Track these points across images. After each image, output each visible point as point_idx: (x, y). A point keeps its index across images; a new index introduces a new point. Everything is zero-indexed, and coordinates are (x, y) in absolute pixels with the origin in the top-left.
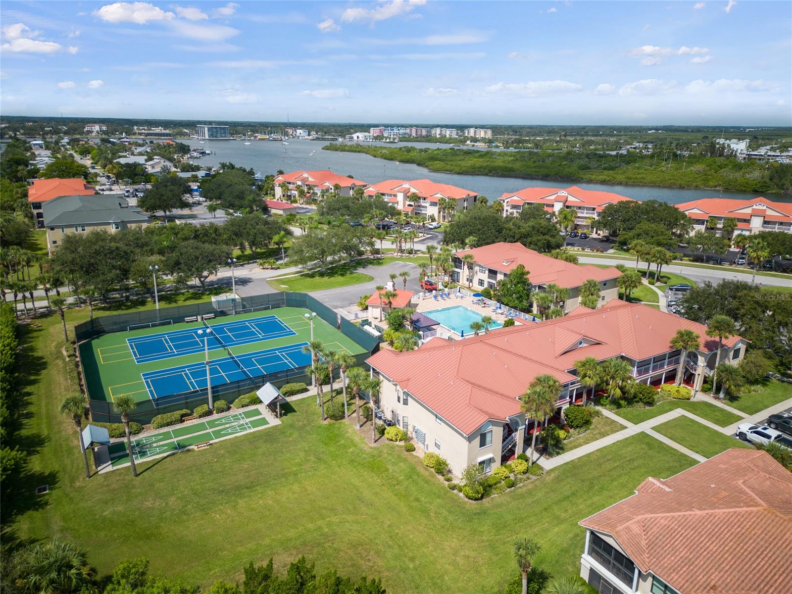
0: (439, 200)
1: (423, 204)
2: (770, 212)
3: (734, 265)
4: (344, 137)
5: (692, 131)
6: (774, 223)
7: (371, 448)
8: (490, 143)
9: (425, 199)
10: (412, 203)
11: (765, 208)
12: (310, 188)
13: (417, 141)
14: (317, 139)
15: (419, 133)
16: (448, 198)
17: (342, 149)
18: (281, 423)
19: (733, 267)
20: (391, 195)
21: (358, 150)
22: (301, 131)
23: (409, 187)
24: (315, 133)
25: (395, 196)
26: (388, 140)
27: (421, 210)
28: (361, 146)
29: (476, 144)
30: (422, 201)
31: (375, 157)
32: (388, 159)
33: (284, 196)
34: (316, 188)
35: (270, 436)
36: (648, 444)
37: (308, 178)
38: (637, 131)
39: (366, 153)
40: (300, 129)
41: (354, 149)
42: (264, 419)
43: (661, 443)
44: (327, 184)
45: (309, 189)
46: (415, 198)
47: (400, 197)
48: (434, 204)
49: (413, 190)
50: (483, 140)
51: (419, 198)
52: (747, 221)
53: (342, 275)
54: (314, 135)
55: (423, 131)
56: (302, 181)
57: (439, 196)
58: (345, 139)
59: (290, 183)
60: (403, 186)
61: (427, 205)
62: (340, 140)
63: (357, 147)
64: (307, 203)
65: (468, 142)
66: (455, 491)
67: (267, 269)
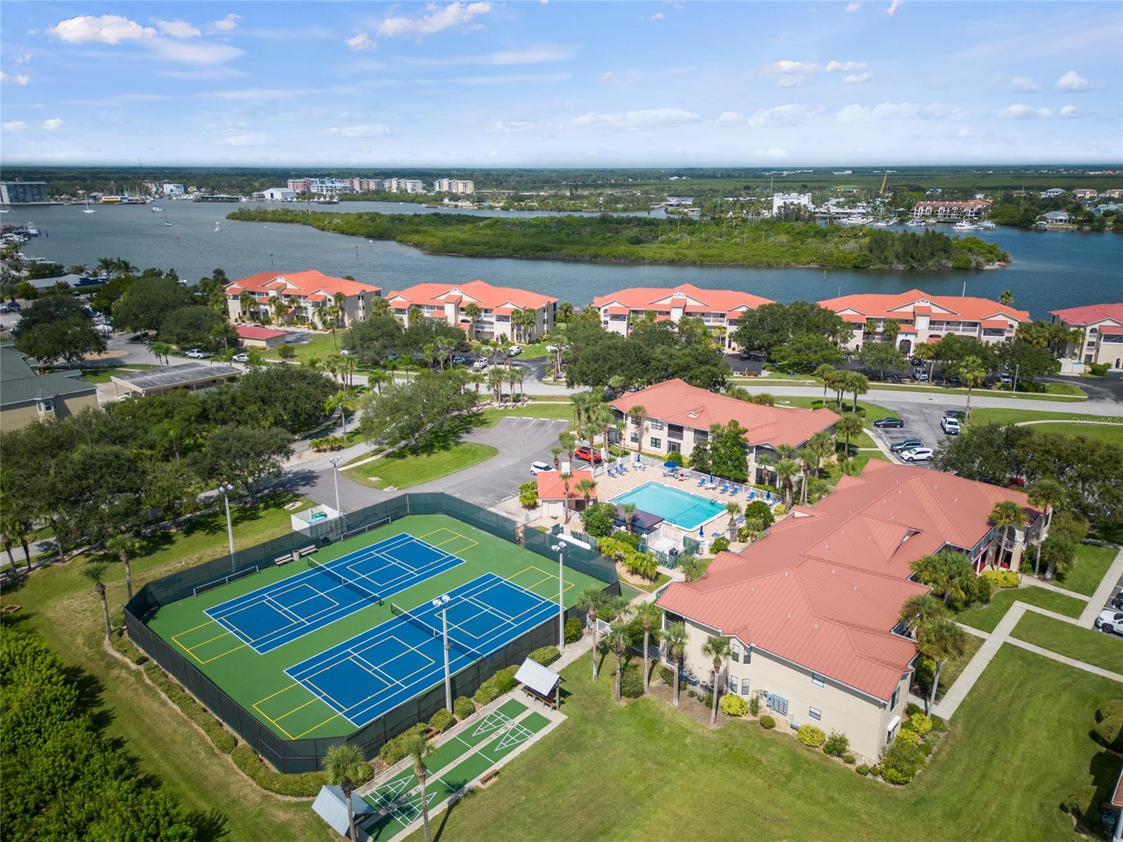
0: (513, 313)
1: (485, 319)
2: (935, 310)
3: (916, 382)
4: (249, 194)
5: (722, 177)
6: (941, 323)
7: (714, 732)
8: (480, 202)
9: (486, 311)
10: (469, 318)
11: (928, 304)
12: (293, 299)
13: (368, 200)
14: (204, 199)
15: (365, 187)
16: (524, 309)
17: (261, 217)
18: (567, 717)
19: (915, 385)
20: (432, 307)
21: (289, 218)
22: (171, 186)
23: (460, 294)
24: (195, 189)
25: (442, 308)
26: (322, 199)
27: (483, 328)
28: (291, 212)
29: (460, 204)
30: (483, 314)
31: (323, 229)
32: (347, 234)
33: (244, 313)
34: (302, 300)
35: (566, 741)
36: (1022, 659)
37: (286, 284)
38: (657, 178)
39: (304, 224)
40: (169, 183)
41: (281, 217)
42: (535, 714)
43: (1035, 654)
44: (322, 293)
45: (293, 301)
46: (474, 311)
47: (450, 310)
48: (502, 318)
49: (467, 300)
50: (467, 197)
51: (479, 310)
52: (911, 322)
53: (446, 448)
54: (195, 193)
55: (371, 183)
56: (277, 289)
57: (509, 306)
58: (251, 197)
59: (253, 293)
60: (451, 293)
61: (493, 320)
62: (244, 200)
63: (286, 214)
64: (290, 323)
65: (446, 201)
66: (870, 776)
67: (325, 451)
